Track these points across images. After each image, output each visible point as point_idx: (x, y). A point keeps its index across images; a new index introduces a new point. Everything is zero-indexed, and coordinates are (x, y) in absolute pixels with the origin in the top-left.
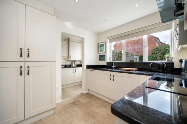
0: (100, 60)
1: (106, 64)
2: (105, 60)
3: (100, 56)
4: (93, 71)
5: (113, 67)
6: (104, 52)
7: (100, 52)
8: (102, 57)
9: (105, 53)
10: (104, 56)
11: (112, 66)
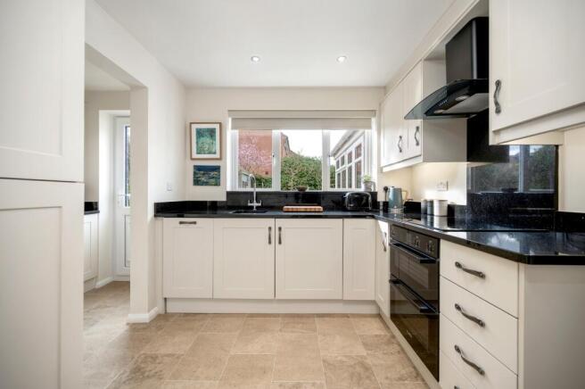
0: (197, 182)
1: (224, 199)
2: (217, 184)
3: (198, 168)
4: (195, 223)
5: (252, 207)
6: (217, 156)
7: (198, 153)
8: (206, 174)
9: (220, 159)
10: (217, 169)
11: (249, 204)
